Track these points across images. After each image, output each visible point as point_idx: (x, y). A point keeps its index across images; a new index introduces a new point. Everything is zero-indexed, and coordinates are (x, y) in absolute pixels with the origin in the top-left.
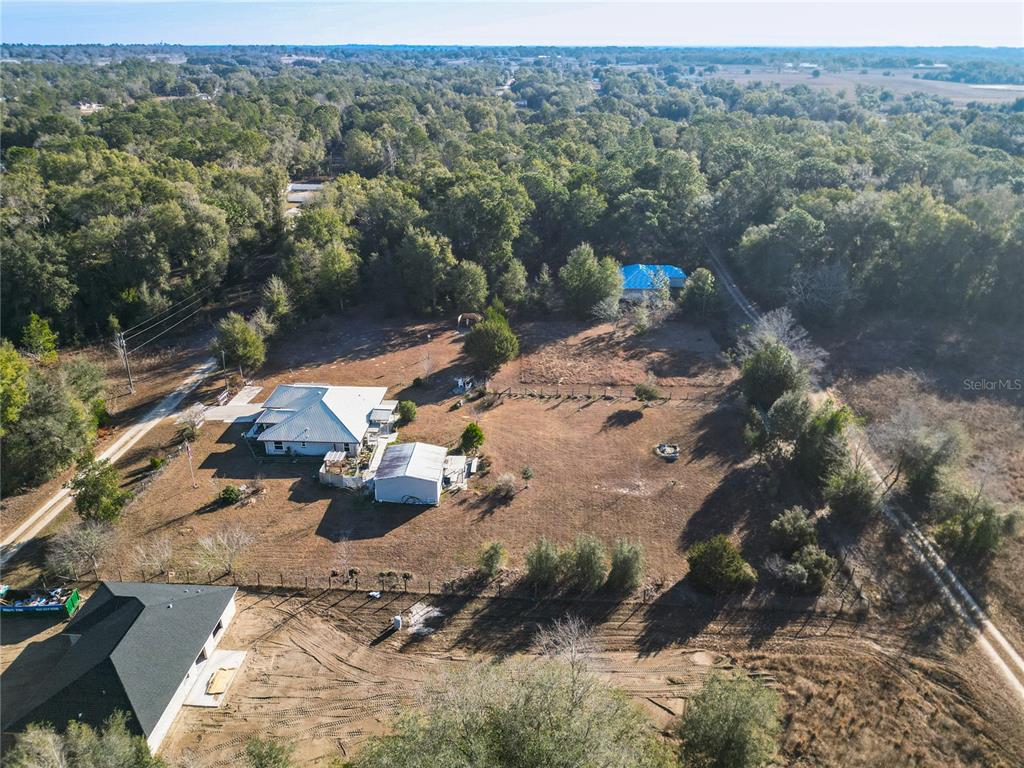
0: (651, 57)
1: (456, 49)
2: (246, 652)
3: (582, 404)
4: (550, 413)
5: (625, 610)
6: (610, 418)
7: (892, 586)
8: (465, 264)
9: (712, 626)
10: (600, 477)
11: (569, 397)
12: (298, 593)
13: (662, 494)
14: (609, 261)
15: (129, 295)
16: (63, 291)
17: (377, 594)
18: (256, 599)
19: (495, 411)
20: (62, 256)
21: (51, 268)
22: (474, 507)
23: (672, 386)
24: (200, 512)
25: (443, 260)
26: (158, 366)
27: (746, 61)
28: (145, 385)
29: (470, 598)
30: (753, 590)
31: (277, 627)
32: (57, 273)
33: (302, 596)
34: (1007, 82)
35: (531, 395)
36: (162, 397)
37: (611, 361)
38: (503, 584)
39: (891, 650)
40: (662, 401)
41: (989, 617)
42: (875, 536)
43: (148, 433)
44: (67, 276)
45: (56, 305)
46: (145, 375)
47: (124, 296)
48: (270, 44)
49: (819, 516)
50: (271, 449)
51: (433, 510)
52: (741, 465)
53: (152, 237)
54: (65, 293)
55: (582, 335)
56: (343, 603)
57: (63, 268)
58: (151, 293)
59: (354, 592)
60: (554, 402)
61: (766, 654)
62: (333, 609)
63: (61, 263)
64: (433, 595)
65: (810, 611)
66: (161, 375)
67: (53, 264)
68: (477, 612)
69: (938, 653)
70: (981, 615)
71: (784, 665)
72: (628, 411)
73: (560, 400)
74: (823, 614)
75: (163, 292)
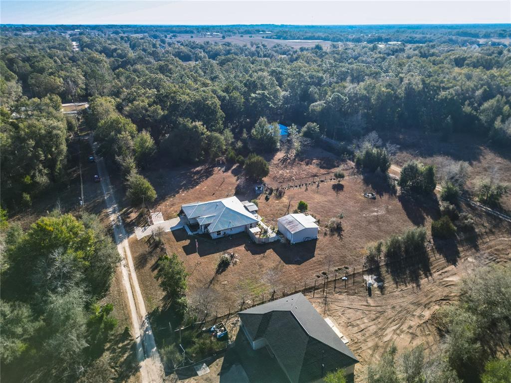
0: (139, 30)
2: (328, 318)
3: (315, 185)
4: (307, 192)
8: (214, 134)
12: (315, 289)
17: (345, 278)
24: (218, 273)
27: (186, 32)
29: (378, 267)
31: (326, 304)
33: (318, 289)
34: (298, 39)
35: (291, 187)
43: (131, 248)
50: (214, 236)
52: (398, 194)
56: (337, 286)
59: (335, 280)
65: (478, 235)
68: (387, 272)
71: (493, 253)
72: (335, 185)
73: (305, 186)
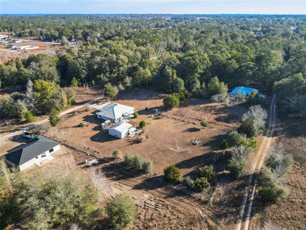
1: (253, 15)
2: (54, 158)
3: (185, 123)
4: (173, 124)
5: (140, 177)
6: (188, 129)
7: (226, 198)
8: (178, 79)
9: (159, 189)
10: (168, 143)
11: (183, 121)
12: (74, 149)
13: (182, 152)
14: (223, 83)
15: (98, 76)
16: (83, 73)
17: (89, 154)
18: (66, 148)
19: (159, 120)
20: (86, 65)
21: (82, 67)
22: (129, 142)
23: (219, 124)
24: (73, 127)
25: (173, 77)
26: (96, 94)
28: (89, 98)
29: (107, 162)
30: (181, 185)
31: (64, 155)
32: (83, 69)
33: (74, 150)
35: (173, 118)
36: (90, 101)
37: (207, 114)
38: (118, 161)
39: (204, 215)
40: (209, 128)
41: (250, 219)
42: (236, 183)
43: (80, 108)
44: (85, 70)
45: (82, 76)
46: (91, 95)
47: (97, 76)
48: (195, 14)
49: (224, 172)
50: (98, 117)
51: (119, 140)
52: (215, 151)
53: (106, 63)
54: (84, 74)
55: (206, 105)
56: (80, 154)
57: (85, 68)
58: (104, 77)
59: (85, 152)
60: (177, 121)
61: (166, 201)
62: (78, 155)
63: (85, 66)
64: (100, 159)
65: (191, 196)
66: (95, 96)
67: (83, 66)
68: (106, 165)
69: (218, 222)
70: (248, 218)
71: (167, 206)
72: (196, 128)
73: (180, 121)
74: (194, 198)
75: (106, 77)
